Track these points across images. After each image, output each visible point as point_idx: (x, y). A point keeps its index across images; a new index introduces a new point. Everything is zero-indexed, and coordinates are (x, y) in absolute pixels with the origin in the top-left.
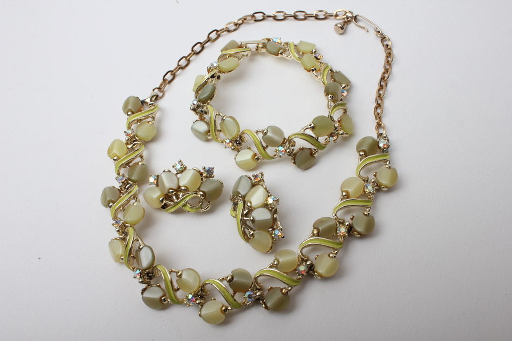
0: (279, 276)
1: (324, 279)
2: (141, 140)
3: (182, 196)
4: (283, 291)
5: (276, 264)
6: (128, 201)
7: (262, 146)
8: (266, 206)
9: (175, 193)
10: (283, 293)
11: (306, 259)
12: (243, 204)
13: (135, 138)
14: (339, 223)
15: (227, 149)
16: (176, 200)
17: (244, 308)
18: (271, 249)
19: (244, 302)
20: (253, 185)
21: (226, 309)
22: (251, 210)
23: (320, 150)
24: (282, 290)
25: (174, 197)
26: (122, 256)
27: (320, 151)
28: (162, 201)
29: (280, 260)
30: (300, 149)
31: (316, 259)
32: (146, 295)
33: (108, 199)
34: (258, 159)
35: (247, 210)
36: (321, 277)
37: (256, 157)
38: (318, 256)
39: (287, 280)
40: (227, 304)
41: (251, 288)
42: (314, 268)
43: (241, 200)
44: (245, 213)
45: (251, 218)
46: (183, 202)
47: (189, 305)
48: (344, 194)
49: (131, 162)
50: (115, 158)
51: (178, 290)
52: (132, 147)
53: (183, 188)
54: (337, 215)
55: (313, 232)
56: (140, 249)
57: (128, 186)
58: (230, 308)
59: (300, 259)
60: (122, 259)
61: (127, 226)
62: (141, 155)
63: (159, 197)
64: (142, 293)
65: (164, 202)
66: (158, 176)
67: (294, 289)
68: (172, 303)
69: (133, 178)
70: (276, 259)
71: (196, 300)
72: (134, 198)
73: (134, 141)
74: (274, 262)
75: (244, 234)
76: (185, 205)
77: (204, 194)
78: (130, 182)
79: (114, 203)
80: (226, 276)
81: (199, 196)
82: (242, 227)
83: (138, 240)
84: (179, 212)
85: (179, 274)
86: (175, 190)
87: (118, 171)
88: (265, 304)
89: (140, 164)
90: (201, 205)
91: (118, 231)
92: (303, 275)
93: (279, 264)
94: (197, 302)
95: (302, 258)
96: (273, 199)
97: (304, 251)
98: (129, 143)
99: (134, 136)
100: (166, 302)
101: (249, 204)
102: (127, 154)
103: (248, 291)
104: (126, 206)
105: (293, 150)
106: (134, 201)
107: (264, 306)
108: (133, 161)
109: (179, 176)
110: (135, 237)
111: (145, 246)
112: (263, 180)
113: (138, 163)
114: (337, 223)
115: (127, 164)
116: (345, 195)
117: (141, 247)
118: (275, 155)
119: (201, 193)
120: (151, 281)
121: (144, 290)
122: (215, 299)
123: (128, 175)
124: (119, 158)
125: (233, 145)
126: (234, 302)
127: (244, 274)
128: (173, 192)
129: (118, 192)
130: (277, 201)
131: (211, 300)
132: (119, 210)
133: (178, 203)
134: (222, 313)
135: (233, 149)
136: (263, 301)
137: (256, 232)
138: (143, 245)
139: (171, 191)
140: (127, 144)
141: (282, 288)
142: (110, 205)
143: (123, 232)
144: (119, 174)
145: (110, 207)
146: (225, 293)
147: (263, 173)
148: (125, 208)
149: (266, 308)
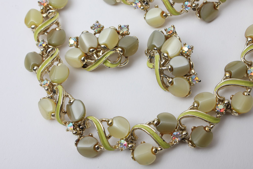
0: (201, 116)
1: (241, 115)
2: (54, 8)
3: (102, 54)
4: (207, 129)
5: (196, 106)
6: (52, 63)
7: (170, 3)
8: (182, 54)
9: (95, 51)
10: (206, 131)
11: (222, 99)
12: (159, 55)
13: (49, 7)
14: (248, 65)
15: (136, 9)
16: (97, 58)
17: (172, 147)
18: (189, 94)
19: (172, 142)
20: (167, 38)
21: (156, 150)
22: (167, 59)
23: (222, 2)
24: (205, 128)
25: (95, 55)
26: (52, 113)
27: (222, 4)
28: (84, 61)
29: (200, 102)
30: (204, 3)
31: (231, 99)
32: (80, 145)
33: (32, 63)
34: (166, 16)
35: (164, 61)
36: (239, 114)
37: (164, 14)
38: (233, 95)
39: (209, 119)
40: (156, 145)
41: (176, 128)
42: (231, 107)
43: (156, 52)
44: (162, 63)
45: (170, 67)
46: (104, 59)
47: (122, 150)
48: (249, 39)
49: (48, 29)
50: (33, 26)
51: (110, 137)
52: (47, 16)
53: (103, 46)
54: (245, 58)
55: (225, 75)
56: (71, 104)
57: (49, 50)
58: (159, 149)
59: (218, 100)
60: (54, 116)
61: (55, 85)
62: (57, 22)
63: (81, 57)
64: (76, 144)
65: (86, 61)
66: (77, 38)
67: (216, 126)
68: (105, 150)
69: (53, 42)
70: (195, 102)
71: (128, 144)
72: (57, 60)
73: (48, 10)
74: (194, 105)
75: (163, 83)
76: (105, 62)
77: (123, 51)
78: (50, 46)
79: (38, 66)
80: (153, 120)
81: (118, 52)
82: (160, 76)
83: (68, 96)
84: (100, 69)
85: (110, 122)
86: (96, 49)
87: (38, 37)
88: (191, 142)
89: (57, 29)
90: (120, 61)
91: (47, 90)
92: (222, 113)
93: (198, 105)
94: (130, 146)
95: (219, 99)
96: (188, 47)
97: (219, 92)
98: (44, 12)
99: (48, 6)
100: (99, 150)
101: (166, 55)
102: (43, 22)
103: (174, 131)
104: (51, 68)
105: (198, 5)
106: (57, 62)
107: (190, 144)
108: (50, 27)
109: (97, 35)
110: (65, 93)
111: (75, 100)
112: (175, 32)
113: (55, 29)
114: (247, 65)
115: (45, 31)
116: (250, 41)
117: (72, 101)
118: (182, 11)
119: (120, 49)
120: (84, 132)
121: (78, 141)
122: (144, 142)
123: (48, 41)
124: (36, 26)
125: (142, 5)
126: (163, 143)
127: (169, 117)
128: (93, 51)
129: (41, 57)
130: (192, 48)
131: (141, 143)
132: (44, 72)
133: (99, 60)
134: (153, 154)
135: (143, 9)
136: (188, 140)
137: (174, 79)
138: (73, 99)
139: (91, 50)
140: (42, 13)
141: (204, 126)
142: (35, 68)
143: (51, 91)
144: (38, 41)
145: (35, 70)
146: (154, 135)
147: (175, 26)
148: (50, 69)
149: (193, 145)
